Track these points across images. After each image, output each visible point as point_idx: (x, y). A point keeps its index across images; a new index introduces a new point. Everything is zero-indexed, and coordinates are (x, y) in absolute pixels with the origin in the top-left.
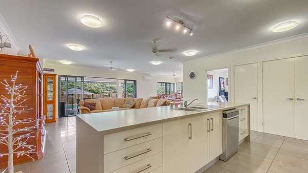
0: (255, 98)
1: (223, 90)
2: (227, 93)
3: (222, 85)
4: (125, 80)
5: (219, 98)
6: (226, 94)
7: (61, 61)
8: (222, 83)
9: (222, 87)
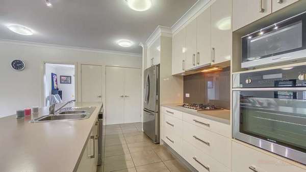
0: (100, 97)
1: (56, 88)
2: (61, 91)
3: (55, 83)
5: (53, 98)
6: (60, 93)
8: (55, 80)
9: (55, 85)
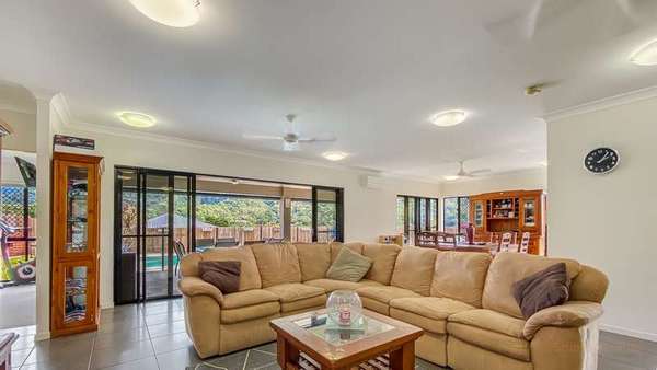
4: (315, 189)
7: (119, 115)
